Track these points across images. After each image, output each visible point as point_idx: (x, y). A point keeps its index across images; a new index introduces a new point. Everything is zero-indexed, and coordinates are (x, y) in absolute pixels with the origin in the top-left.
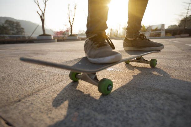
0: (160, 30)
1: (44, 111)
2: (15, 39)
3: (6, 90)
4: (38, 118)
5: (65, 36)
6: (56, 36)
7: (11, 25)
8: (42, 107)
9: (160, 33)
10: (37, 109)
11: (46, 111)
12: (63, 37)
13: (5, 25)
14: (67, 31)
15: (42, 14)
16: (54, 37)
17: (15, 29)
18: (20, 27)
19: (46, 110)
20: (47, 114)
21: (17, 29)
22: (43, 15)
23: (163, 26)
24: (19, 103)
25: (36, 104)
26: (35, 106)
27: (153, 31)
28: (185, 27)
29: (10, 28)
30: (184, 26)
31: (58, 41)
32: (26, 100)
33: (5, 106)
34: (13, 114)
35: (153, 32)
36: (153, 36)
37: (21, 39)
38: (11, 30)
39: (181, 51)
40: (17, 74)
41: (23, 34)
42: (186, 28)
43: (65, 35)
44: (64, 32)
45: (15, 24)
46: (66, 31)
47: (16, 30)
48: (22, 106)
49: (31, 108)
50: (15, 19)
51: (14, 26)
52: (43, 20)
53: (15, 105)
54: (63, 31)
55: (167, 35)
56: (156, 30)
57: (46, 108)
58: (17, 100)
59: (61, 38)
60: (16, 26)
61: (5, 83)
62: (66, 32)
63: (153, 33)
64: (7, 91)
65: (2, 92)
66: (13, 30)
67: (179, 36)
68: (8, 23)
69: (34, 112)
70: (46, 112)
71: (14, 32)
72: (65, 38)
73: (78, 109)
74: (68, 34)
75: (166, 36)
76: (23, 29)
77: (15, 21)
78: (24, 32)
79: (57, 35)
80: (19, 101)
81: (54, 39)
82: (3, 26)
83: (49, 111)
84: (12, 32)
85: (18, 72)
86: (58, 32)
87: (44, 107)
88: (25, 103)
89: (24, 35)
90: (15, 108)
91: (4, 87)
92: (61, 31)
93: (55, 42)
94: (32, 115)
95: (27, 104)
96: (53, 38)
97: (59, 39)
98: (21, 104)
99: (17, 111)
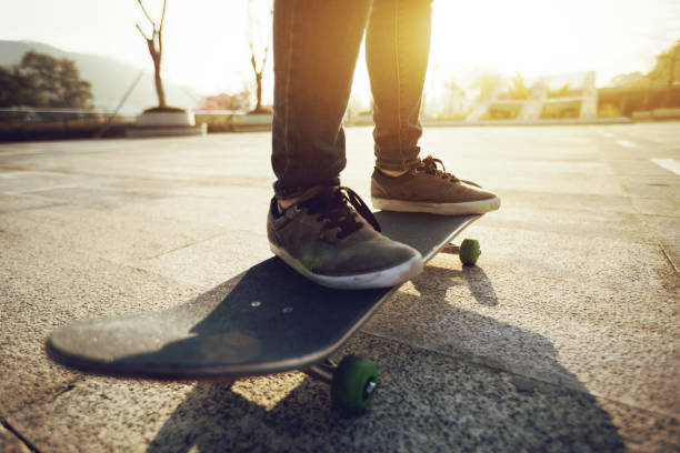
0: (578, 93)
1: (134, 421)
2: (60, 124)
3: (34, 347)
4: (116, 443)
5: (238, 113)
6: (205, 112)
7: (44, 71)
8: (131, 410)
9: (579, 103)
10: (118, 415)
11: (141, 423)
12: (231, 117)
13: (24, 72)
14: (246, 95)
15: (155, 32)
16: (196, 117)
17: (58, 85)
18: (76, 77)
19: (141, 418)
20: (143, 433)
21: (65, 84)
22: (157, 36)
23: (591, 76)
24: (68, 394)
25: (116, 398)
26: (112, 406)
27: (552, 95)
28: (670, 82)
29: (40, 82)
30: (667, 78)
31: (212, 129)
32: (89, 386)
33: (30, 403)
34: (52, 429)
35: (552, 100)
36: (554, 116)
37: (81, 123)
38: (44, 88)
39: (619, 191)
40: (65, 286)
41: (89, 102)
42: (676, 83)
43: (237, 108)
44: (233, 98)
45: (59, 69)
46: (242, 94)
47: (62, 91)
48: (78, 403)
49: (100, 412)
50: (59, 51)
51: (57, 76)
52: (156, 57)
53: (58, 400)
54: (231, 95)
55: (603, 113)
56: (565, 92)
57: (141, 413)
58: (64, 382)
59: (222, 121)
60: (64, 74)
61: (28, 320)
62: (240, 98)
63: (552, 104)
64: (35, 350)
65: (22, 355)
66: (52, 90)
67: (647, 114)
68: (34, 62)
69: (109, 425)
70: (139, 426)
71: (54, 96)
72: (235, 120)
73: (227, 417)
74: (248, 105)
75: (599, 116)
76: (86, 84)
77: (57, 57)
78: (90, 96)
79: (209, 108)
80: (70, 388)
81: (198, 125)
82: (17, 72)
83: (149, 423)
84: (47, 95)
85: (70, 275)
86: (210, 99)
87: (137, 407)
88: (85, 393)
89: (92, 107)
90: (57, 411)
91: (25, 335)
92: (222, 95)
93: (199, 134)
94: (103, 433)
95: (92, 398)
96: (191, 121)
97: (216, 122)
98: (75, 397)
99: (64, 422)
